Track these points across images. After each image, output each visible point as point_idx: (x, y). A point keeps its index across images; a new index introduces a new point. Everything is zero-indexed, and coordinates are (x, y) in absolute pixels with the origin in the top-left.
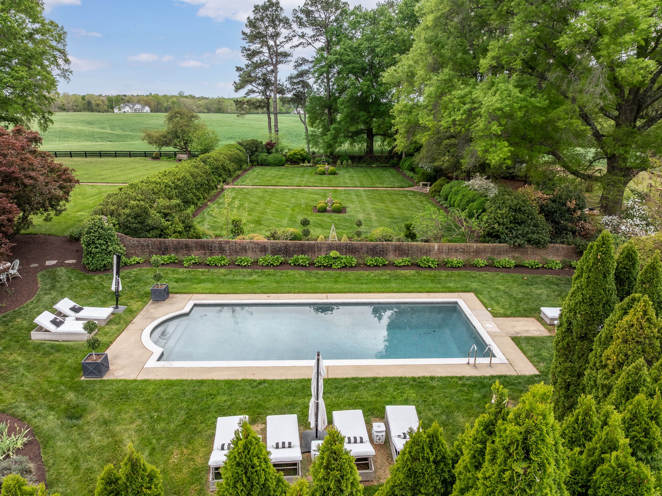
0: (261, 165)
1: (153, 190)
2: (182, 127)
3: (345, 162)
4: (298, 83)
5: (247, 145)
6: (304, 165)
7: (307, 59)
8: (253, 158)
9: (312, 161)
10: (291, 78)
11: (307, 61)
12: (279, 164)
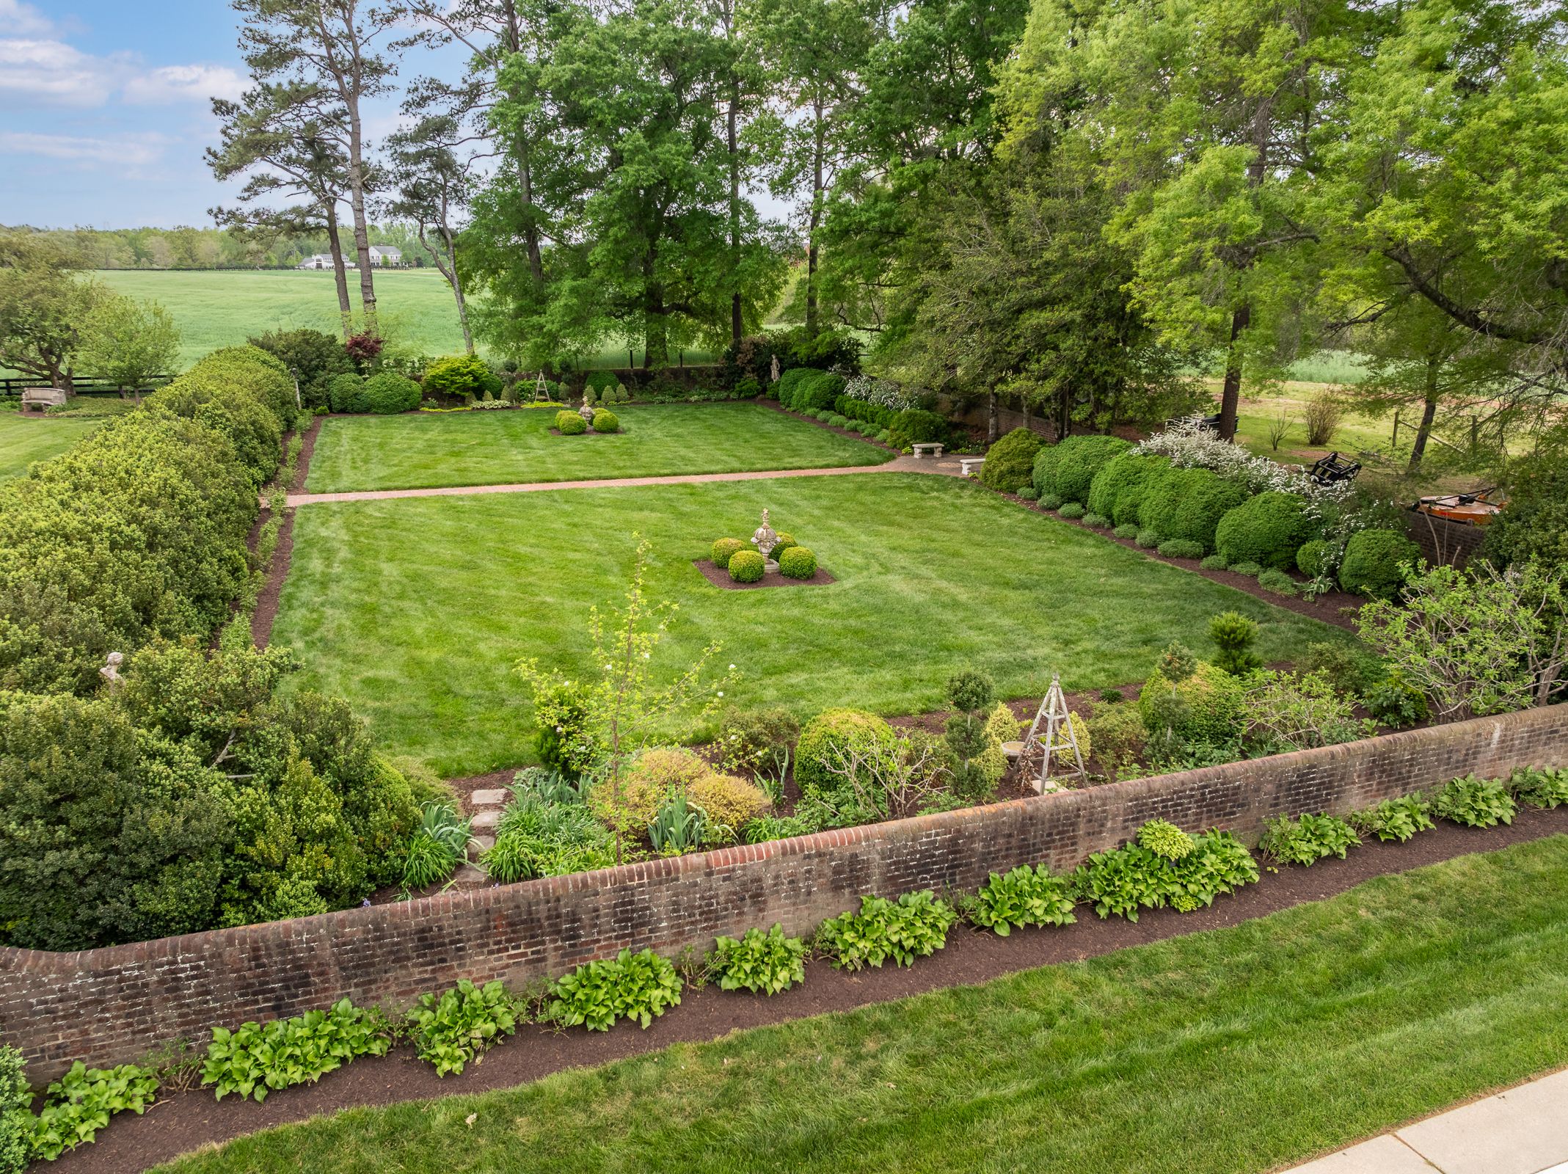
0: (343, 411)
1: (64, 577)
2: (30, 295)
3: (607, 391)
4: (418, 158)
5: (289, 347)
6: (485, 404)
7: (444, 82)
8: (314, 390)
9: (505, 392)
10: (397, 140)
11: (445, 90)
12: (402, 406)
